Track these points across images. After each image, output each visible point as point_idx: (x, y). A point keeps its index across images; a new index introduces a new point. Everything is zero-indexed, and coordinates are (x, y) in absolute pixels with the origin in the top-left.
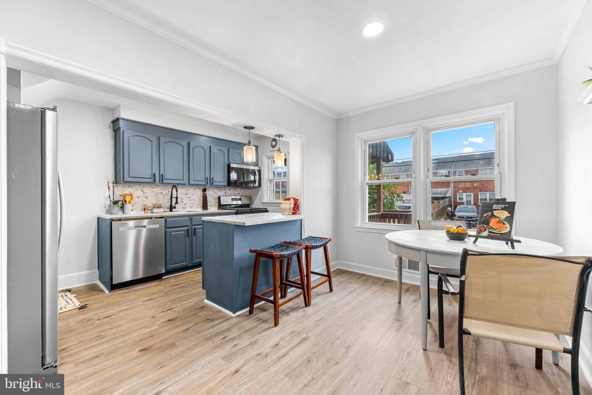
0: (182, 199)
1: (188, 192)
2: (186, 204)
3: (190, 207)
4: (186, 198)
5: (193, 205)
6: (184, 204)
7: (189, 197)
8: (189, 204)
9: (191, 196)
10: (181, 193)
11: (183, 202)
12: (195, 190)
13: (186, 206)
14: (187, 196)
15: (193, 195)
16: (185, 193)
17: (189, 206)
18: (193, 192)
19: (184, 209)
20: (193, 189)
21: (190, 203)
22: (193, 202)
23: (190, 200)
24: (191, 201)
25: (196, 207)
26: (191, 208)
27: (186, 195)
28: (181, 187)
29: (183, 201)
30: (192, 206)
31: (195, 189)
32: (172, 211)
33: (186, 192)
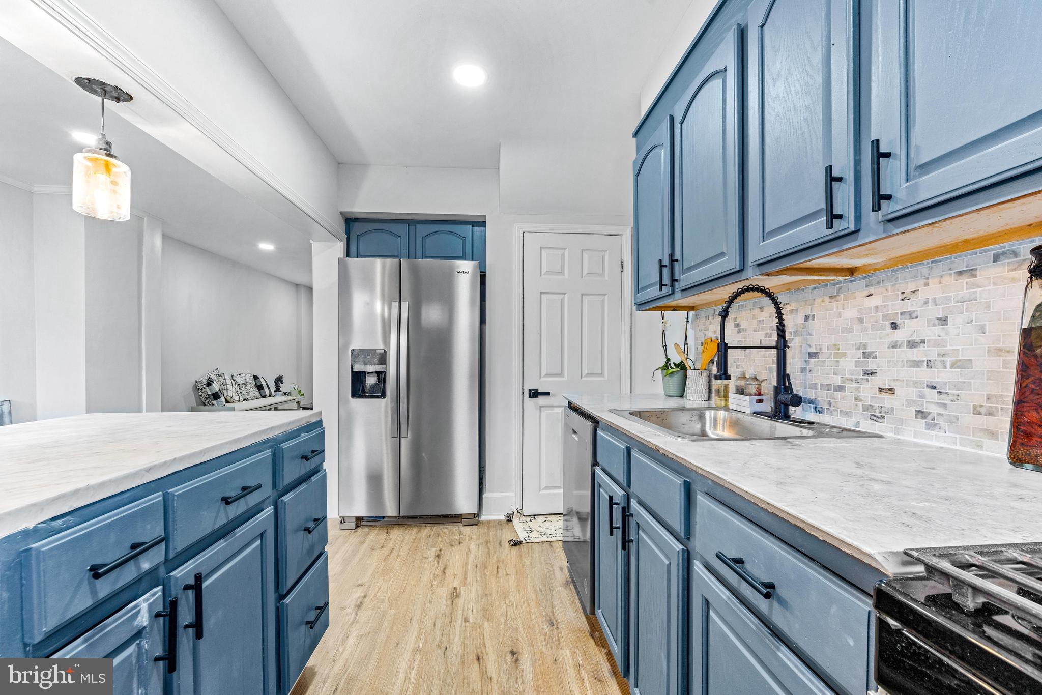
0: (866, 355)
1: (908, 306)
2: (891, 391)
3: (921, 414)
4: (894, 346)
5: (944, 405)
6: (881, 390)
7: (912, 344)
8: (912, 393)
9: (931, 333)
10: (861, 320)
11: (872, 373)
12: (965, 280)
13: (887, 401)
14: (900, 335)
15: (943, 321)
16: (885, 317)
17: (910, 403)
18: (948, 299)
19: (875, 418)
20: (949, 280)
21: (916, 384)
22: (942, 376)
23: (916, 364)
24: (924, 375)
25: (968, 419)
26: (929, 426)
27: (894, 326)
28: (863, 282)
29: (871, 367)
30: (934, 410)
31: (971, 272)
32: (786, 417)
33: (896, 307)
